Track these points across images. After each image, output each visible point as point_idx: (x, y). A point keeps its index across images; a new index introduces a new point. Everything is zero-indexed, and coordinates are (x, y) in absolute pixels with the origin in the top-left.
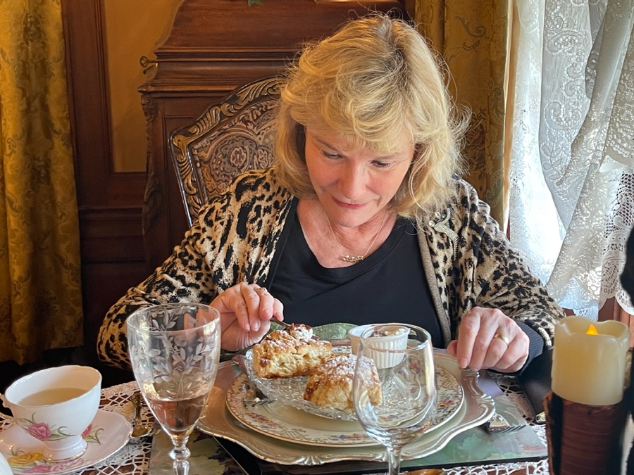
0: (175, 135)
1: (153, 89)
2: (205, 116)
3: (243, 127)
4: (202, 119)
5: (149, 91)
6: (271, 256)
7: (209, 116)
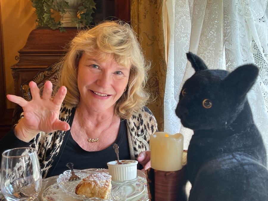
0: (23, 85)
1: (17, 67)
2: (37, 76)
3: (54, 81)
4: (36, 77)
5: (15, 68)
6: (61, 143)
7: (38, 76)
